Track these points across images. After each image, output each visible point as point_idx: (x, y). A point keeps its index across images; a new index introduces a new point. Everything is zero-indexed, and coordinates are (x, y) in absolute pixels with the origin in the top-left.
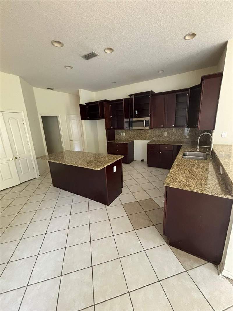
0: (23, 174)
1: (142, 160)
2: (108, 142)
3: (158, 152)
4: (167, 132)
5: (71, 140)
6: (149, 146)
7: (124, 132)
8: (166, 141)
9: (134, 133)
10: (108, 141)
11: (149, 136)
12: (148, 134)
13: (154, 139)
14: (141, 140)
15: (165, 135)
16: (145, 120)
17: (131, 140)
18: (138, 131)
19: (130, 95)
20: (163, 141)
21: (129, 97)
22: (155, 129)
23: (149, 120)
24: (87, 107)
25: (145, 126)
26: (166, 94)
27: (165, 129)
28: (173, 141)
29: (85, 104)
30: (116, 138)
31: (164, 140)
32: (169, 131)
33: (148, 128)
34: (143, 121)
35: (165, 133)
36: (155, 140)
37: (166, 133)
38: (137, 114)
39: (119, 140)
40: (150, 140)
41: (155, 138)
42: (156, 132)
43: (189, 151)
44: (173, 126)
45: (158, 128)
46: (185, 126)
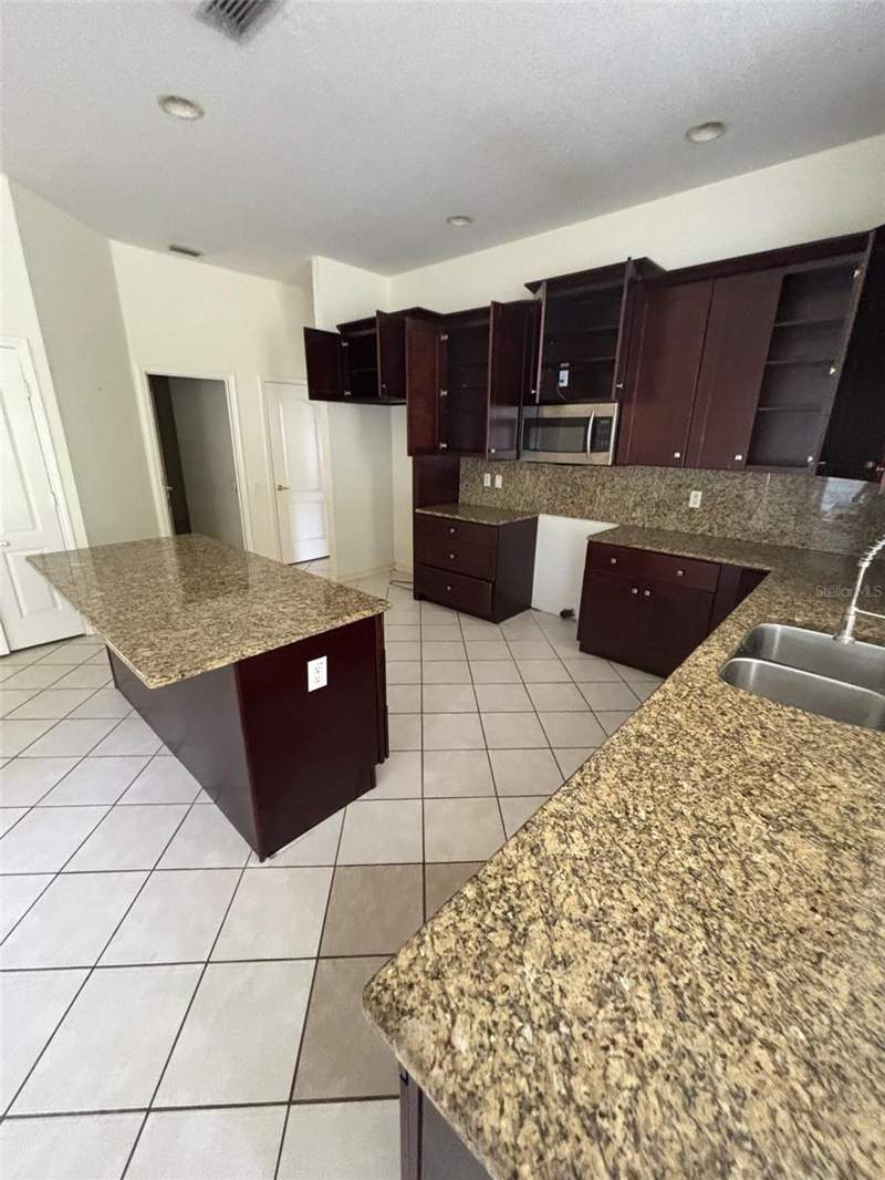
0: (25, 612)
1: (566, 614)
2: (417, 511)
3: (636, 591)
4: (705, 491)
5: (280, 488)
6: (597, 552)
7: (499, 473)
8: (695, 536)
9: (542, 478)
10: (420, 507)
11: (614, 501)
12: (607, 492)
13: (634, 519)
14: (572, 516)
15: (691, 505)
16: (595, 418)
17: (523, 513)
18: (559, 469)
19: (533, 287)
20: (676, 532)
21: (528, 295)
22: (648, 469)
23: (611, 419)
24: (345, 344)
25: (592, 451)
26: (725, 275)
27: (693, 474)
28: (732, 540)
29: (337, 331)
30: (463, 497)
31: (685, 529)
32: (718, 487)
33: (606, 458)
34: (584, 421)
35: (693, 493)
36: (640, 525)
37: (700, 493)
38: (565, 384)
39: (476, 506)
40: (615, 522)
41: (638, 513)
42: (651, 482)
43: (791, 623)
44: (739, 458)
45: (661, 466)
46: (806, 465)
